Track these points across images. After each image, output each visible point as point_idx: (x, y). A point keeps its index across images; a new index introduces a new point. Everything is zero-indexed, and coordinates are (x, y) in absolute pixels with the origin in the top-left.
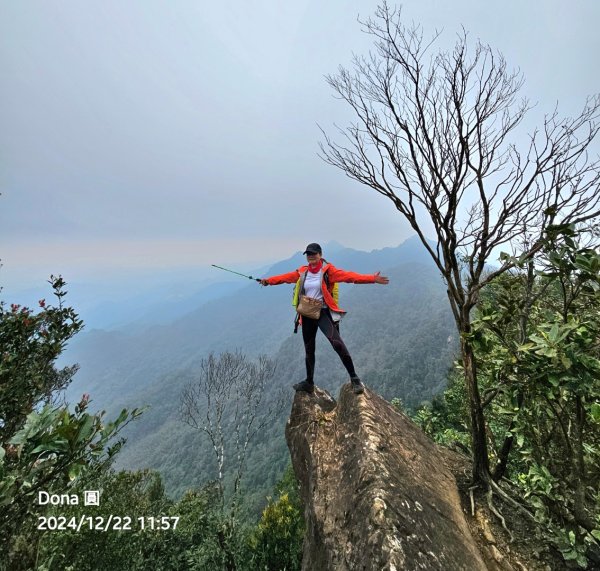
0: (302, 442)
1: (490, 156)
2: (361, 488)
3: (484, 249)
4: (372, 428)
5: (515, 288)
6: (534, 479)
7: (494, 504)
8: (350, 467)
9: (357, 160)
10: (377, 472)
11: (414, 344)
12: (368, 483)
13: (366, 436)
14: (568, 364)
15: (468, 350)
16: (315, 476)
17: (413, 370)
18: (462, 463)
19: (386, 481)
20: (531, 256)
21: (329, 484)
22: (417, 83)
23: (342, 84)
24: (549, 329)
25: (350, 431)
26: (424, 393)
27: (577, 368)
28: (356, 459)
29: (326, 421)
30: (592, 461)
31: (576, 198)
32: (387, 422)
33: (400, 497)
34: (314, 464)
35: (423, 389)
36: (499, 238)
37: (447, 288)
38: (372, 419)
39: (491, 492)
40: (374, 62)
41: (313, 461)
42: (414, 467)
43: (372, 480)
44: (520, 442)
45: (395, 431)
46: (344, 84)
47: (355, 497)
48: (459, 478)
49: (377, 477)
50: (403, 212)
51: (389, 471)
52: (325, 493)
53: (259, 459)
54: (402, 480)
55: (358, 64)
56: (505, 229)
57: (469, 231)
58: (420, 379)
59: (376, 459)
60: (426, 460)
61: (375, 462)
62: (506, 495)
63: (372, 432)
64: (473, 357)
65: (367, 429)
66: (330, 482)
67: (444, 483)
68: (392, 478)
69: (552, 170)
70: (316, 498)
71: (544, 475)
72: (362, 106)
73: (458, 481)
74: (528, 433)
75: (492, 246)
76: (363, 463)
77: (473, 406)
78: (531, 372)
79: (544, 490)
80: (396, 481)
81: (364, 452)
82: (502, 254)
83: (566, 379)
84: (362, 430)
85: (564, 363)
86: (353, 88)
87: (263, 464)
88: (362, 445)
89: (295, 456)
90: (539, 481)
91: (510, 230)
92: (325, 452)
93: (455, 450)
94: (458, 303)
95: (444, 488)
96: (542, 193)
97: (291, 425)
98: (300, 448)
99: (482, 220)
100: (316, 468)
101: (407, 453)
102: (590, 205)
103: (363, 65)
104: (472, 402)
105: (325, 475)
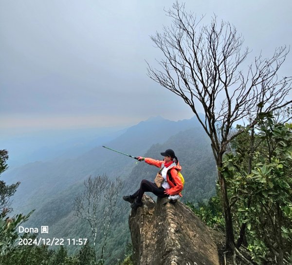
0: (136, 226)
1: (231, 76)
2: (165, 255)
3: (229, 123)
4: (173, 219)
5: (245, 144)
6: (257, 248)
7: (236, 261)
8: (160, 242)
9: (166, 77)
10: (174, 246)
11: (199, 169)
12: (168, 252)
13: (169, 224)
14: (272, 186)
15: (222, 176)
16: (142, 247)
17: (199, 182)
18: (221, 237)
19: (178, 250)
20: (253, 126)
21: (149, 252)
22: (193, 41)
23: (157, 40)
24: (261, 166)
25: (161, 221)
26: (205, 195)
27: (277, 187)
28: (163, 237)
29: (150, 214)
30: (287, 237)
31: (273, 98)
32: (181, 215)
33: (186, 260)
34: (142, 240)
35: (204, 192)
36: (236, 118)
37: (211, 143)
38: (173, 214)
39: (235, 255)
40: (173, 30)
41: (142, 238)
42: (195, 241)
43: (171, 250)
44: (249, 227)
45: (185, 220)
46: (158, 41)
47: (162, 260)
48: (219, 246)
49: (174, 248)
50: (189, 104)
51: (181, 245)
52: (147, 257)
53: (120, 231)
54: (188, 249)
55: (166, 30)
56: (239, 112)
57: (221, 114)
58: (202, 187)
59: (174, 238)
60: (201, 236)
61: (173, 240)
62: (243, 256)
63: (172, 222)
64: (224, 179)
65: (170, 220)
66: (150, 250)
67: (211, 250)
68: (182, 249)
69: (261, 83)
70: (142, 260)
71: (261, 246)
72: (167, 51)
73: (218, 248)
74: (253, 222)
75: (232, 121)
76: (167, 240)
77: (225, 207)
78: (254, 189)
79: (262, 255)
80: (184, 251)
81: (168, 233)
82: (237, 125)
83: (271, 193)
84: (167, 220)
85: (270, 185)
86: (163, 42)
87: (122, 234)
88: (167, 229)
89: (133, 234)
90: (259, 249)
91: (241, 113)
92: (148, 233)
93: (217, 230)
94: (217, 151)
95: (211, 253)
96: (256, 95)
97: (131, 217)
98: (135, 230)
99: (228, 108)
100: (142, 242)
101: (191, 233)
102: (280, 101)
103: (168, 31)
104: (225, 204)
105: (147, 246)
